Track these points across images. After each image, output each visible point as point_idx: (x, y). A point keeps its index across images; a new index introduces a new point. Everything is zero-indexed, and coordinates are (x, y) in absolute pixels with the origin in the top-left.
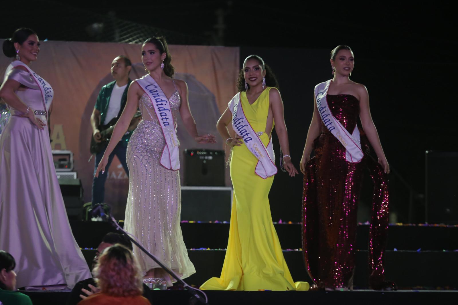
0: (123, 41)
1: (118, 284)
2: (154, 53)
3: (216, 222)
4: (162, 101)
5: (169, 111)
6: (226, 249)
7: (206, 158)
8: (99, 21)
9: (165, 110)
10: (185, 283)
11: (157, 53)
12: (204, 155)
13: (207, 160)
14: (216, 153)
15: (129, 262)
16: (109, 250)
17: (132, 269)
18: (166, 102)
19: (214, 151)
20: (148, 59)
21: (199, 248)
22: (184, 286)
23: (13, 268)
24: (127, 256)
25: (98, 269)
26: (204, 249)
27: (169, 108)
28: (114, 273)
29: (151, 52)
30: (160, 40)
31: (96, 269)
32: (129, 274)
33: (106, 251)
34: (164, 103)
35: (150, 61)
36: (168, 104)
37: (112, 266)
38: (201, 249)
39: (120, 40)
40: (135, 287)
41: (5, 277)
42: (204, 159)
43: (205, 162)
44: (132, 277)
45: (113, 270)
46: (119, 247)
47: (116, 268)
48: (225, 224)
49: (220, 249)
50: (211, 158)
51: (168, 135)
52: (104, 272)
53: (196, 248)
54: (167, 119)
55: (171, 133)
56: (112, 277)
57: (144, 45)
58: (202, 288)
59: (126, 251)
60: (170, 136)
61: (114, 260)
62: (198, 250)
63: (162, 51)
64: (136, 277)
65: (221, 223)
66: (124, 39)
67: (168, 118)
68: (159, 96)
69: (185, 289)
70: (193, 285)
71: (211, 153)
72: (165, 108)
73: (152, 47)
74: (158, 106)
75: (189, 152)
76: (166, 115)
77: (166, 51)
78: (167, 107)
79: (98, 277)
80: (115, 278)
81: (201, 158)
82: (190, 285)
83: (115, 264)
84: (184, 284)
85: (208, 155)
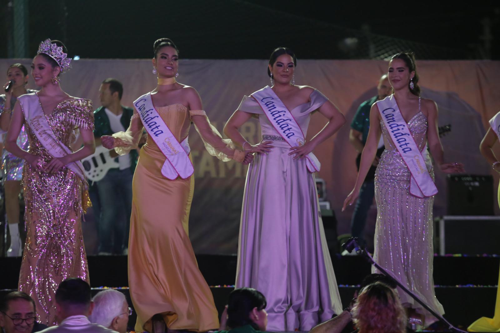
0: (378, 58)
1: (379, 326)
2: (402, 71)
3: (485, 255)
4: (398, 125)
5: (409, 135)
6: (496, 286)
7: (472, 184)
8: (352, 36)
9: (402, 135)
10: (451, 325)
11: (406, 72)
12: (470, 181)
13: (474, 187)
14: (483, 179)
15: (390, 302)
16: (369, 288)
17: (394, 309)
18: (403, 126)
19: (480, 177)
20: (396, 77)
21: (466, 284)
22: (450, 328)
23: (264, 307)
24: (389, 295)
25: (357, 308)
26: (471, 286)
27: (408, 132)
28: (374, 314)
29: (401, 70)
30: (408, 56)
31: (355, 309)
32: (391, 314)
33: (365, 290)
34: (401, 127)
35: (398, 78)
36: (406, 127)
37: (372, 306)
38: (467, 286)
39: (375, 57)
40: (397, 329)
41: (257, 316)
42: (471, 186)
43: (470, 188)
44: (394, 318)
45: (373, 310)
46: (380, 285)
47: (376, 308)
48: (495, 258)
49: (489, 286)
50: (477, 184)
51: (411, 161)
52: (362, 312)
53: (462, 285)
54: (408, 145)
55: (416, 158)
56: (373, 317)
57: (391, 61)
58: (471, 329)
59: (387, 289)
60: (414, 162)
61: (374, 300)
62: (464, 286)
63: (411, 69)
64: (399, 318)
65: (490, 256)
66: (379, 56)
67: (408, 143)
68: (394, 121)
69: (451, 331)
70: (460, 326)
71: (478, 179)
72: (403, 133)
73: (400, 64)
74: (394, 132)
75: (453, 178)
76: (405, 140)
77: (414, 70)
78: (406, 130)
79: (356, 317)
80: (375, 319)
81: (467, 184)
82: (456, 327)
83: (375, 303)
84: (449, 326)
85: (474, 180)
